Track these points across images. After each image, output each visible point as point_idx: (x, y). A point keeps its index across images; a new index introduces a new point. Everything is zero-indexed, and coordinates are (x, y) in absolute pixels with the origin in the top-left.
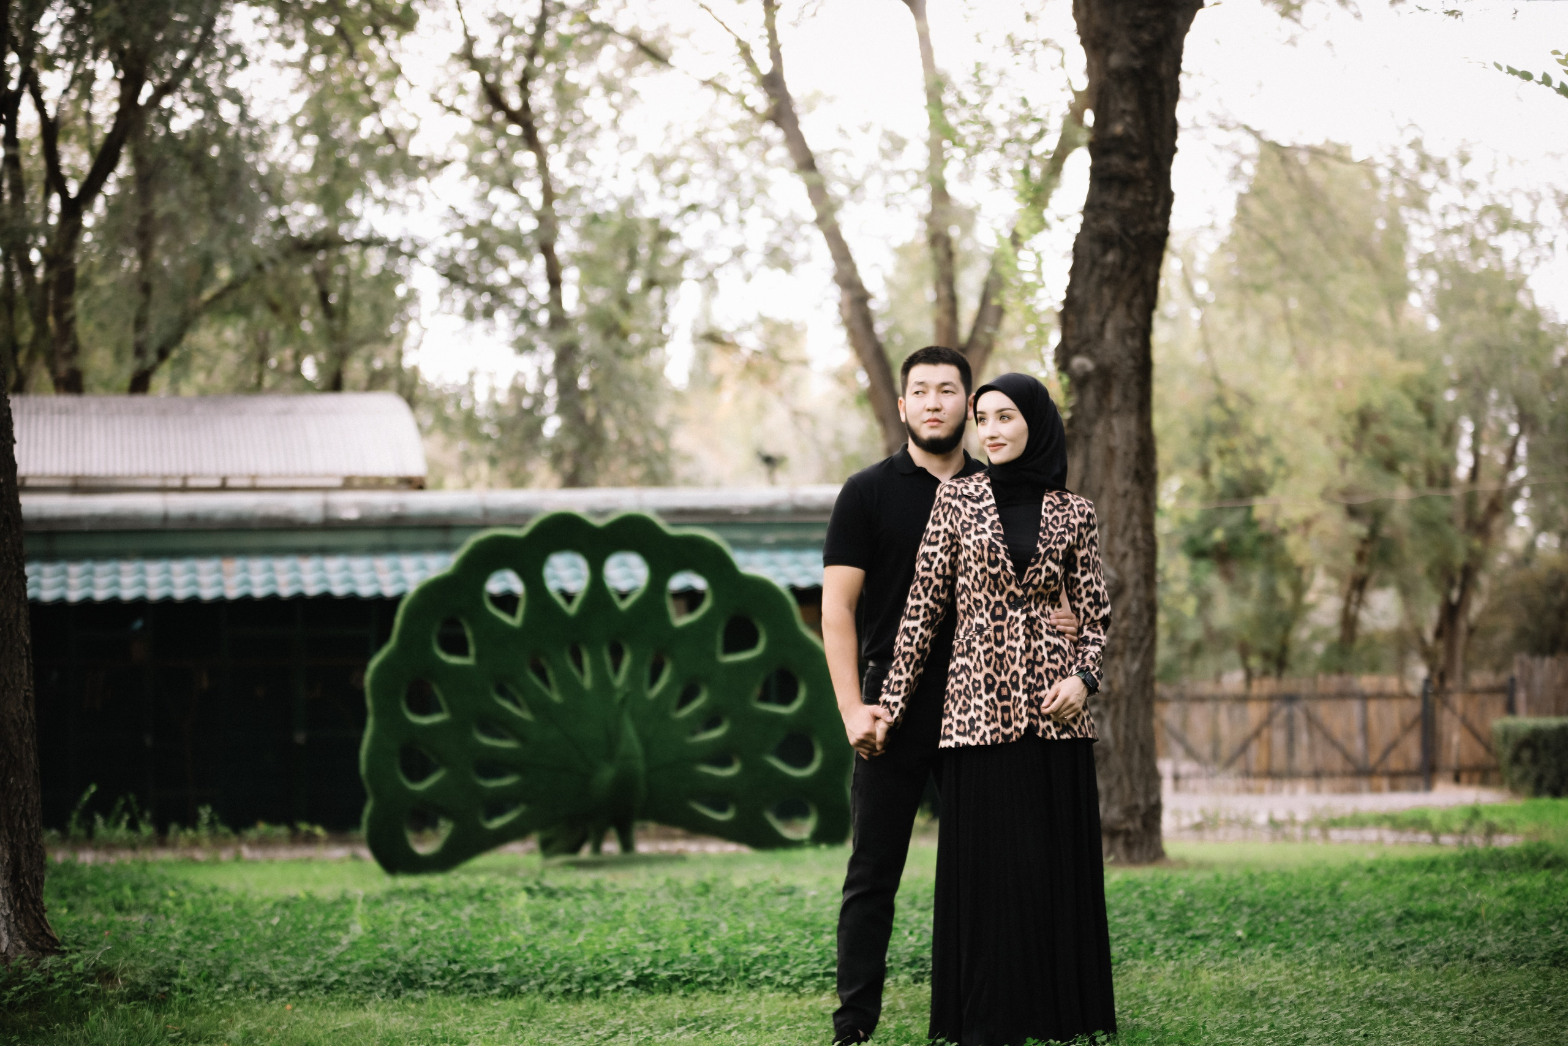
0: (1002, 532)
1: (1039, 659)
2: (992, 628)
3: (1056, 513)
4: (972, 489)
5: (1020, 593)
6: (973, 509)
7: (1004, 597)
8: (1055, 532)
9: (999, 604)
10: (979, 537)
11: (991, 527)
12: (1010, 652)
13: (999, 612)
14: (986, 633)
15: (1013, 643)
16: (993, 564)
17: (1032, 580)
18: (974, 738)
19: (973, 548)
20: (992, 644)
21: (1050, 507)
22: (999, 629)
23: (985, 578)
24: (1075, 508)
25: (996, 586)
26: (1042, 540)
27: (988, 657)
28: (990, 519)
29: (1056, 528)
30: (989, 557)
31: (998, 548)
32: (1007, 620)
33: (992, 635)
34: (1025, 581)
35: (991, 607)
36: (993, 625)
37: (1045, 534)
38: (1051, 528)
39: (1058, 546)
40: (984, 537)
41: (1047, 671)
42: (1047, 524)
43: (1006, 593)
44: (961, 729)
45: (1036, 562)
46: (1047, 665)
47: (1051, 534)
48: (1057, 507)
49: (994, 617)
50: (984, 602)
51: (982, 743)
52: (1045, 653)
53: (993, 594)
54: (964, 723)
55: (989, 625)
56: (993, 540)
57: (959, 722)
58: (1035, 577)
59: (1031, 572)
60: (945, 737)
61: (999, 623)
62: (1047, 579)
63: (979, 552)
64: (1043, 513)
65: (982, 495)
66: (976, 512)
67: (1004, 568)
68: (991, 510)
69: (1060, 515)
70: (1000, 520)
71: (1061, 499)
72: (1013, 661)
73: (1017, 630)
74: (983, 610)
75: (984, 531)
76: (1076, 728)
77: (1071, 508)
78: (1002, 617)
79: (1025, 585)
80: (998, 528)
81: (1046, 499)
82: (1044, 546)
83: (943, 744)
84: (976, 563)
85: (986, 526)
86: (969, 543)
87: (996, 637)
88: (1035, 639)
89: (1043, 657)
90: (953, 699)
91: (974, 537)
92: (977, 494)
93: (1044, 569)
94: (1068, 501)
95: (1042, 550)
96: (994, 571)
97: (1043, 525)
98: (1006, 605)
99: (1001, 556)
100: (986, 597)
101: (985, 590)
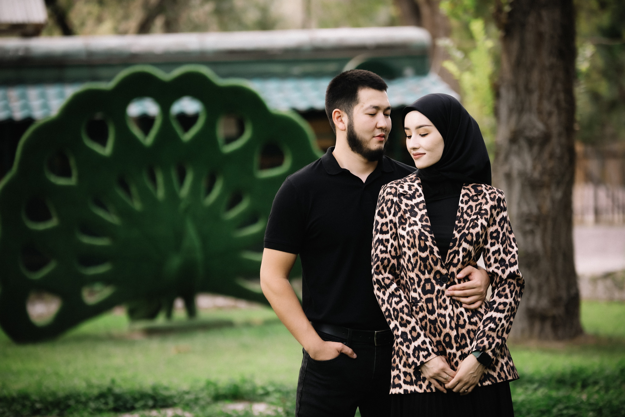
0: (429, 224)
1: (461, 322)
2: (423, 300)
3: (471, 203)
4: (406, 188)
5: (444, 271)
6: (407, 205)
7: (432, 275)
8: (469, 219)
9: (428, 281)
10: (412, 228)
11: (421, 220)
12: (440, 318)
13: (428, 287)
14: (420, 304)
15: (442, 311)
16: (423, 249)
17: (452, 259)
18: (421, 387)
19: (407, 237)
20: (425, 313)
21: (466, 198)
22: (429, 300)
23: (417, 261)
24: (488, 196)
25: (425, 267)
26: (457, 227)
27: (423, 323)
28: (420, 213)
29: (469, 216)
30: (420, 244)
31: (426, 237)
32: (435, 293)
33: (425, 305)
34: (447, 262)
35: (422, 283)
36: (424, 297)
37: (460, 222)
38: (465, 216)
39: (471, 230)
40: (416, 228)
41: (469, 331)
42: (462, 214)
43: (433, 272)
44: (408, 379)
45: (454, 245)
46: (468, 327)
47: (465, 221)
48: (471, 198)
49: (425, 292)
50: (416, 280)
51: (429, 391)
52: (466, 317)
53: (424, 273)
54: (410, 374)
55: (421, 298)
56: (423, 231)
57: (405, 374)
58: (454, 257)
59: (450, 254)
60: (395, 386)
61: (429, 296)
62: (464, 257)
63: (412, 240)
64: (460, 204)
65: (415, 193)
66: (409, 208)
67: (432, 252)
68: (421, 206)
69: (473, 204)
70: (428, 214)
71: (476, 191)
72: (445, 326)
73: (444, 301)
74: (416, 286)
75: (416, 224)
76: (495, 375)
77: (484, 197)
78: (432, 291)
79: (447, 265)
80: (426, 221)
81: (463, 192)
82: (459, 232)
83: (393, 391)
84: (409, 249)
85: (417, 219)
86: (404, 233)
87: (427, 307)
88: (457, 307)
89: (465, 321)
90: (398, 356)
91: (408, 229)
92: (410, 192)
93: (461, 249)
94: (482, 191)
95: (457, 236)
96: (424, 255)
97: (459, 214)
98: (434, 282)
99: (429, 243)
100: (417, 276)
101: (416, 270)
